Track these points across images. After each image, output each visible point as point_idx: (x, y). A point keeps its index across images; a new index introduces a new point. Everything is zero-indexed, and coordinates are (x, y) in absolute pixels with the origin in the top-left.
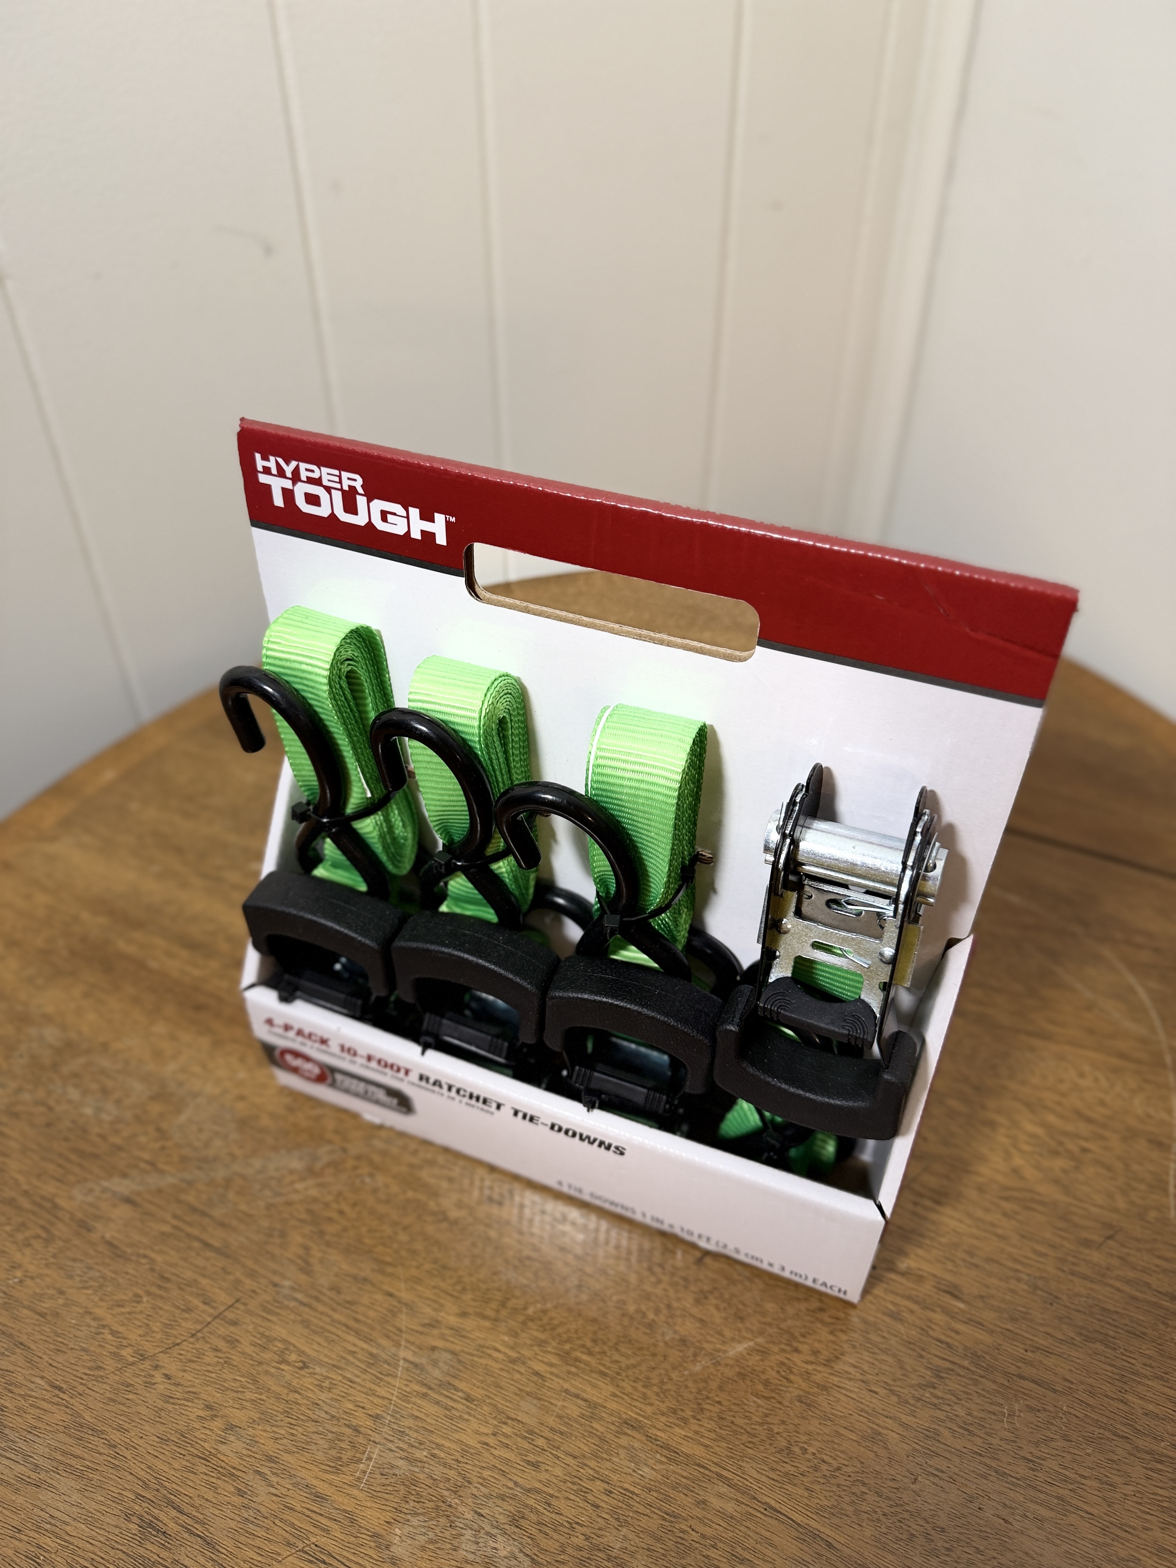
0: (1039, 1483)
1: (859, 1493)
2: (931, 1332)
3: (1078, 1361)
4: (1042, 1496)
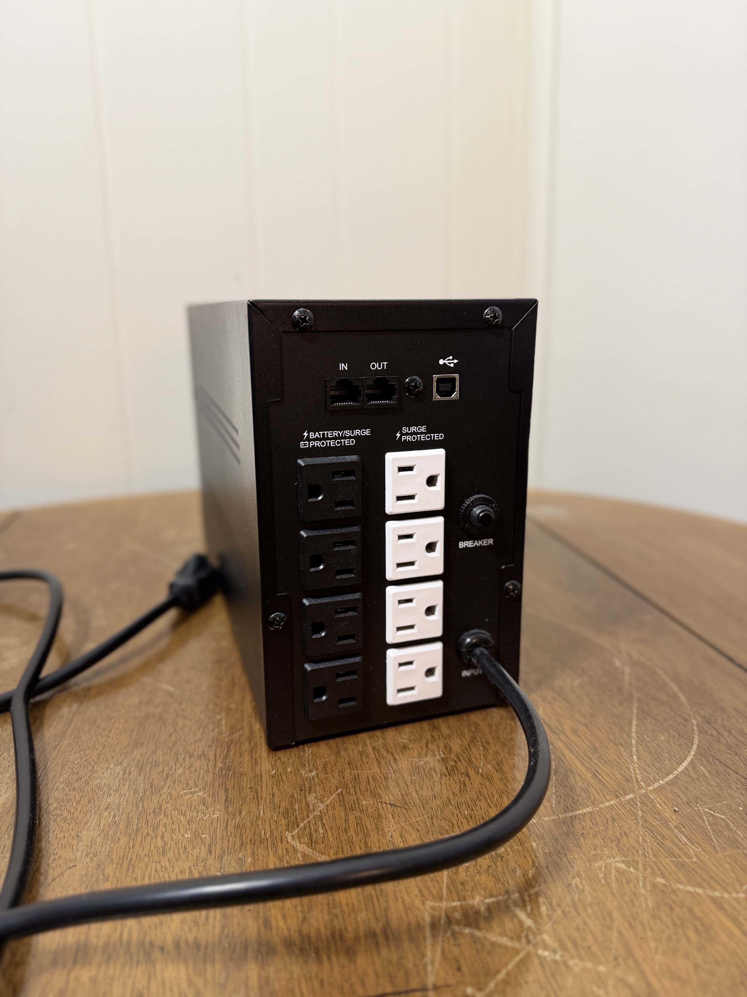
0: (144, 816)
1: (97, 747)
2: (232, 746)
3: (262, 814)
4: (135, 821)
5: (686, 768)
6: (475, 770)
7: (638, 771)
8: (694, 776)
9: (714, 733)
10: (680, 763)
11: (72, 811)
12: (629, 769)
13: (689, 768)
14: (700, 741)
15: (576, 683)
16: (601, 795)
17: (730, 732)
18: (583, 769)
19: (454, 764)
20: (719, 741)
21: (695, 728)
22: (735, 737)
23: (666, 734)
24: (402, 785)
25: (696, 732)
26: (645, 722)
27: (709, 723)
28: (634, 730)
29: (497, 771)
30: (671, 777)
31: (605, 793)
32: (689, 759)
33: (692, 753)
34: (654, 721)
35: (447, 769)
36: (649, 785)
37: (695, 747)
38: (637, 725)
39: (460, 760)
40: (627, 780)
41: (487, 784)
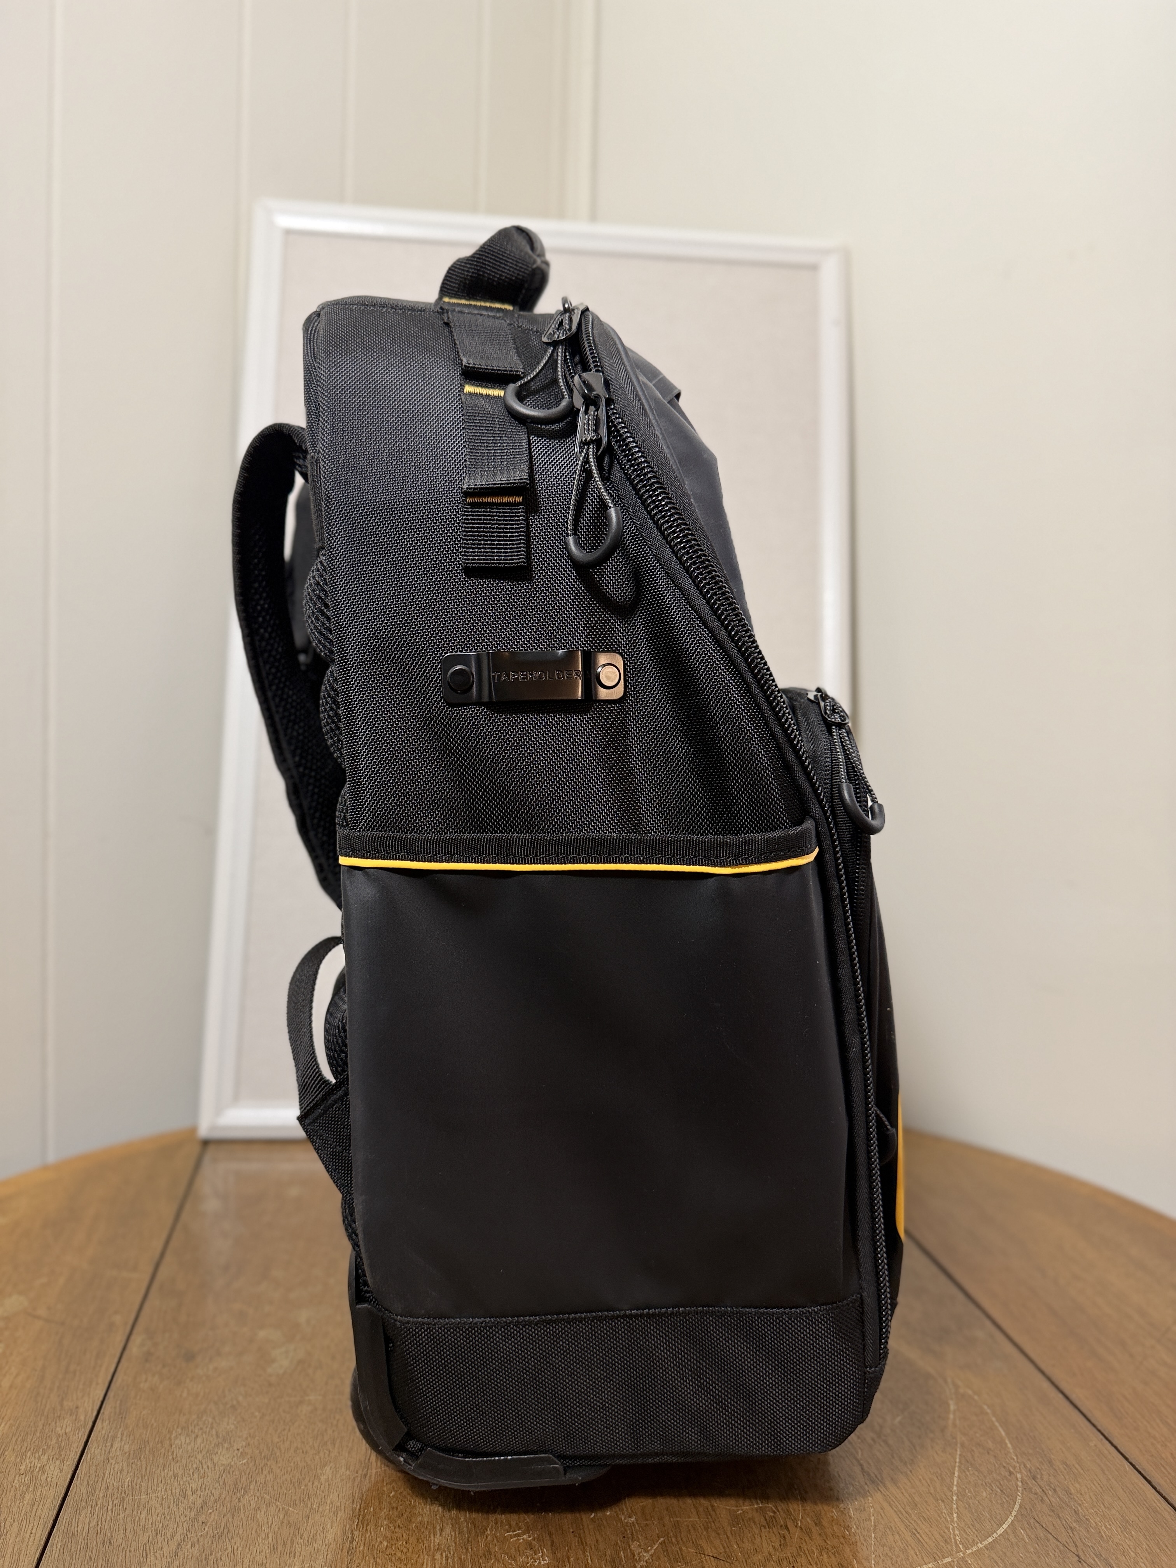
5: (1006, 1530)
6: (794, 1522)
7: (957, 1532)
8: (1014, 1540)
9: (1039, 1491)
10: (1000, 1525)
11: (405, 1550)
12: (948, 1528)
13: (1009, 1531)
14: (1023, 1499)
15: (898, 1419)
16: (919, 1556)
17: (1055, 1490)
18: (902, 1527)
19: (772, 1514)
20: (1042, 1500)
21: (1020, 1484)
22: (1059, 1497)
23: (988, 1489)
24: (723, 1537)
25: (1020, 1489)
26: (968, 1473)
27: (1034, 1478)
28: (955, 1483)
29: (816, 1524)
30: (990, 1540)
31: (923, 1554)
32: (1009, 1521)
33: (1014, 1513)
34: (976, 1473)
35: (766, 1520)
36: (967, 1548)
37: (1017, 1506)
38: (959, 1477)
39: (778, 1511)
40: (946, 1541)
41: (807, 1539)
